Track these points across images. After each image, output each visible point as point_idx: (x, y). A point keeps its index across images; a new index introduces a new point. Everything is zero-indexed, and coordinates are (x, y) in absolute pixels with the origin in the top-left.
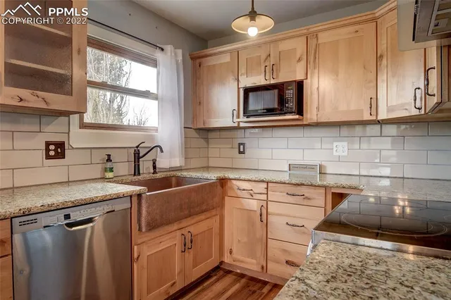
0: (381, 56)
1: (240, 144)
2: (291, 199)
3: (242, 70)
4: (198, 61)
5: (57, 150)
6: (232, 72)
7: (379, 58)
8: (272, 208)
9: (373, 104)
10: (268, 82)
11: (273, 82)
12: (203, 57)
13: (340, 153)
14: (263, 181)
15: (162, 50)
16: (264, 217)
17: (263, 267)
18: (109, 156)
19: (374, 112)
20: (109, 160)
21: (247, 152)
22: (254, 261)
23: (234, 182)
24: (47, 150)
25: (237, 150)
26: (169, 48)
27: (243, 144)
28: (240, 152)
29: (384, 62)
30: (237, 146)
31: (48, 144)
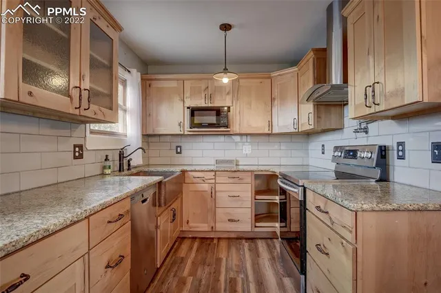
0: (274, 99)
1: (177, 147)
2: (231, 180)
3: (187, 94)
4: (148, 82)
5: (79, 152)
6: (179, 95)
7: (272, 100)
8: (218, 187)
9: (271, 125)
10: (207, 105)
11: (210, 105)
12: (151, 80)
13: (247, 152)
14: (212, 171)
15: (129, 71)
16: (213, 194)
17: (212, 227)
18: (107, 156)
19: (270, 129)
20: (107, 159)
21: (183, 152)
22: (206, 225)
23: (190, 173)
24: (75, 152)
25: (175, 151)
26: (134, 71)
27: (180, 147)
28: (177, 153)
29: (276, 102)
30: (175, 148)
31: (75, 146)
